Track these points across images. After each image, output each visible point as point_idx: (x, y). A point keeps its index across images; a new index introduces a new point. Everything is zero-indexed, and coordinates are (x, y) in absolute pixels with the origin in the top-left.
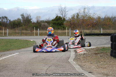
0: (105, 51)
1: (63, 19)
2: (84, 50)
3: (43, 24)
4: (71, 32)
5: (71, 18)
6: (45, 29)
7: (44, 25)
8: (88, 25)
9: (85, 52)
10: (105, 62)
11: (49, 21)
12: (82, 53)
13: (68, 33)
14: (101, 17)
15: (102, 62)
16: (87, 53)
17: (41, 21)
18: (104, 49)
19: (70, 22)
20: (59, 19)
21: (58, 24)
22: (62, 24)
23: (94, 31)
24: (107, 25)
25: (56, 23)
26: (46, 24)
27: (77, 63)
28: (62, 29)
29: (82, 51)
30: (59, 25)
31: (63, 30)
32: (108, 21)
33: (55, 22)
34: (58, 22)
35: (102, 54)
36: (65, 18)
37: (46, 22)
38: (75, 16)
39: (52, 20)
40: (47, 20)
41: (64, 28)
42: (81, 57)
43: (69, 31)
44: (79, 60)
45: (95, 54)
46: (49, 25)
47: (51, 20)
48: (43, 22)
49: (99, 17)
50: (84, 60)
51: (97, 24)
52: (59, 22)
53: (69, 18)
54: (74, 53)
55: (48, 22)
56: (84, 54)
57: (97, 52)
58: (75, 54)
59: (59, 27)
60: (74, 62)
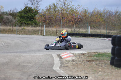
0: (101, 58)
1: (34, 11)
2: (72, 55)
3: (5, 16)
4: (46, 30)
5: (45, 10)
6: (9, 24)
7: (8, 19)
8: (70, 21)
9: (74, 58)
10: (104, 72)
11: (15, 13)
12: (70, 59)
13: (42, 31)
14: (89, 11)
15: (100, 72)
16: (77, 59)
17: (3, 13)
18: (99, 55)
19: (44, 15)
20: (30, 11)
21: (27, 17)
22: (34, 19)
23: (78, 30)
24: (96, 22)
25: (25, 16)
26: (10, 17)
27: (66, 73)
28: (32, 25)
29: (69, 56)
30: (28, 19)
31: (35, 26)
32: (97, 18)
33: (23, 14)
34: (27, 16)
35: (98, 62)
36: (38, 9)
37: (10, 14)
38: (52, 7)
39: (20, 12)
40: (12, 11)
41: (36, 25)
42: (69, 64)
43: (43, 28)
44: (67, 68)
45: (89, 61)
46: (15, 19)
47: (18, 12)
48: (5, 15)
49: (85, 10)
50: (74, 68)
51: (82, 20)
52: (29, 14)
53: (43, 10)
54: (58, 59)
55: (13, 15)
56: (73, 61)
57: (90, 59)
58: (60, 60)
59: (29, 22)
60: (62, 71)
